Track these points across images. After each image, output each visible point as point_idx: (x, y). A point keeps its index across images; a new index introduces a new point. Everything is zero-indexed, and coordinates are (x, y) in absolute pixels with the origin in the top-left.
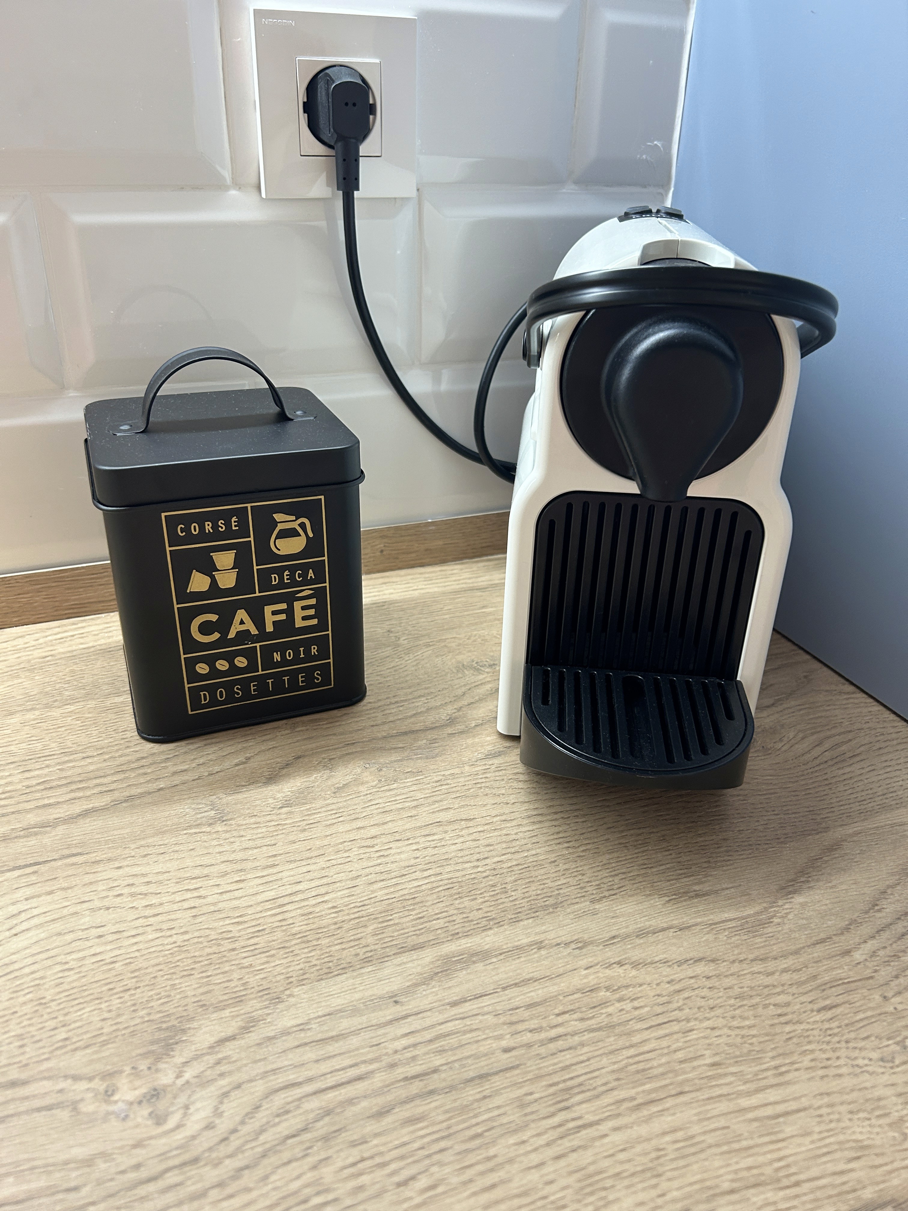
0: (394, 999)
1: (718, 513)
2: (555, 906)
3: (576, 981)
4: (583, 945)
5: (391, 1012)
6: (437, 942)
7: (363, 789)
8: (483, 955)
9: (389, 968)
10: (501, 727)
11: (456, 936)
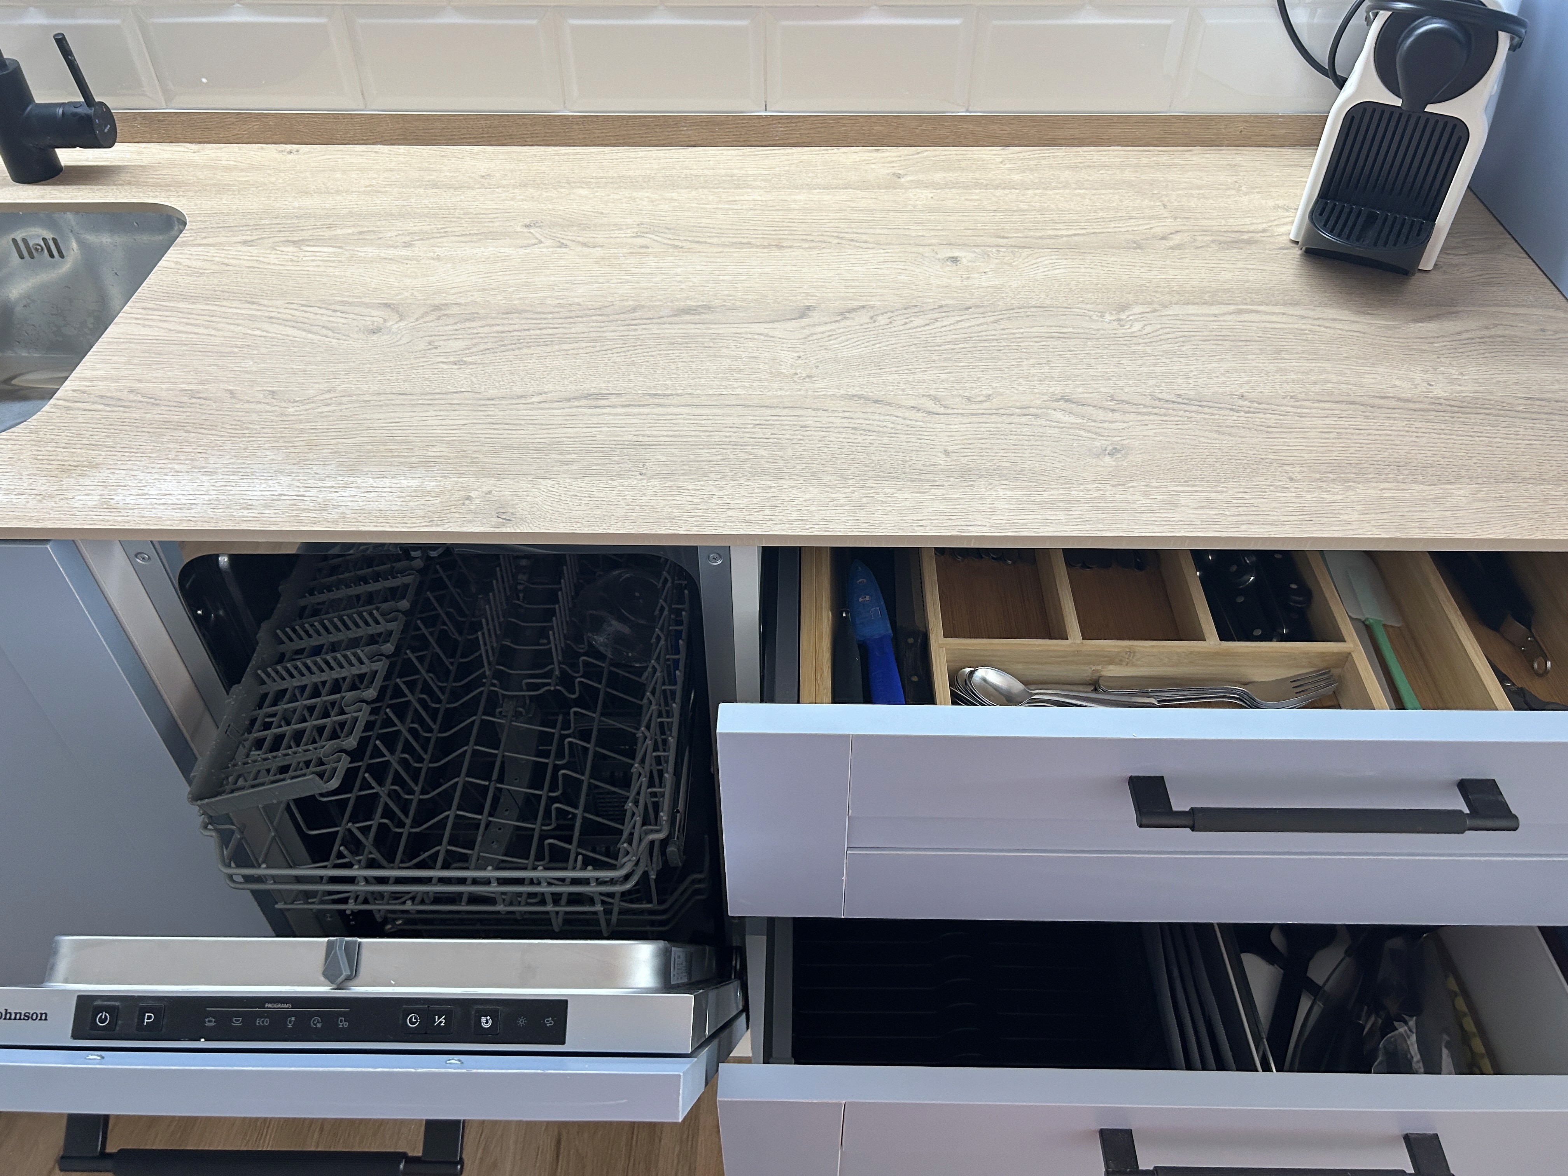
0: (1215, 316)
1: (1446, 124)
2: (1296, 304)
3: (1296, 326)
4: (1304, 317)
5: (1213, 318)
6: (1237, 304)
7: (1210, 250)
8: (1257, 312)
9: (1213, 308)
10: (1292, 237)
11: (1246, 304)
